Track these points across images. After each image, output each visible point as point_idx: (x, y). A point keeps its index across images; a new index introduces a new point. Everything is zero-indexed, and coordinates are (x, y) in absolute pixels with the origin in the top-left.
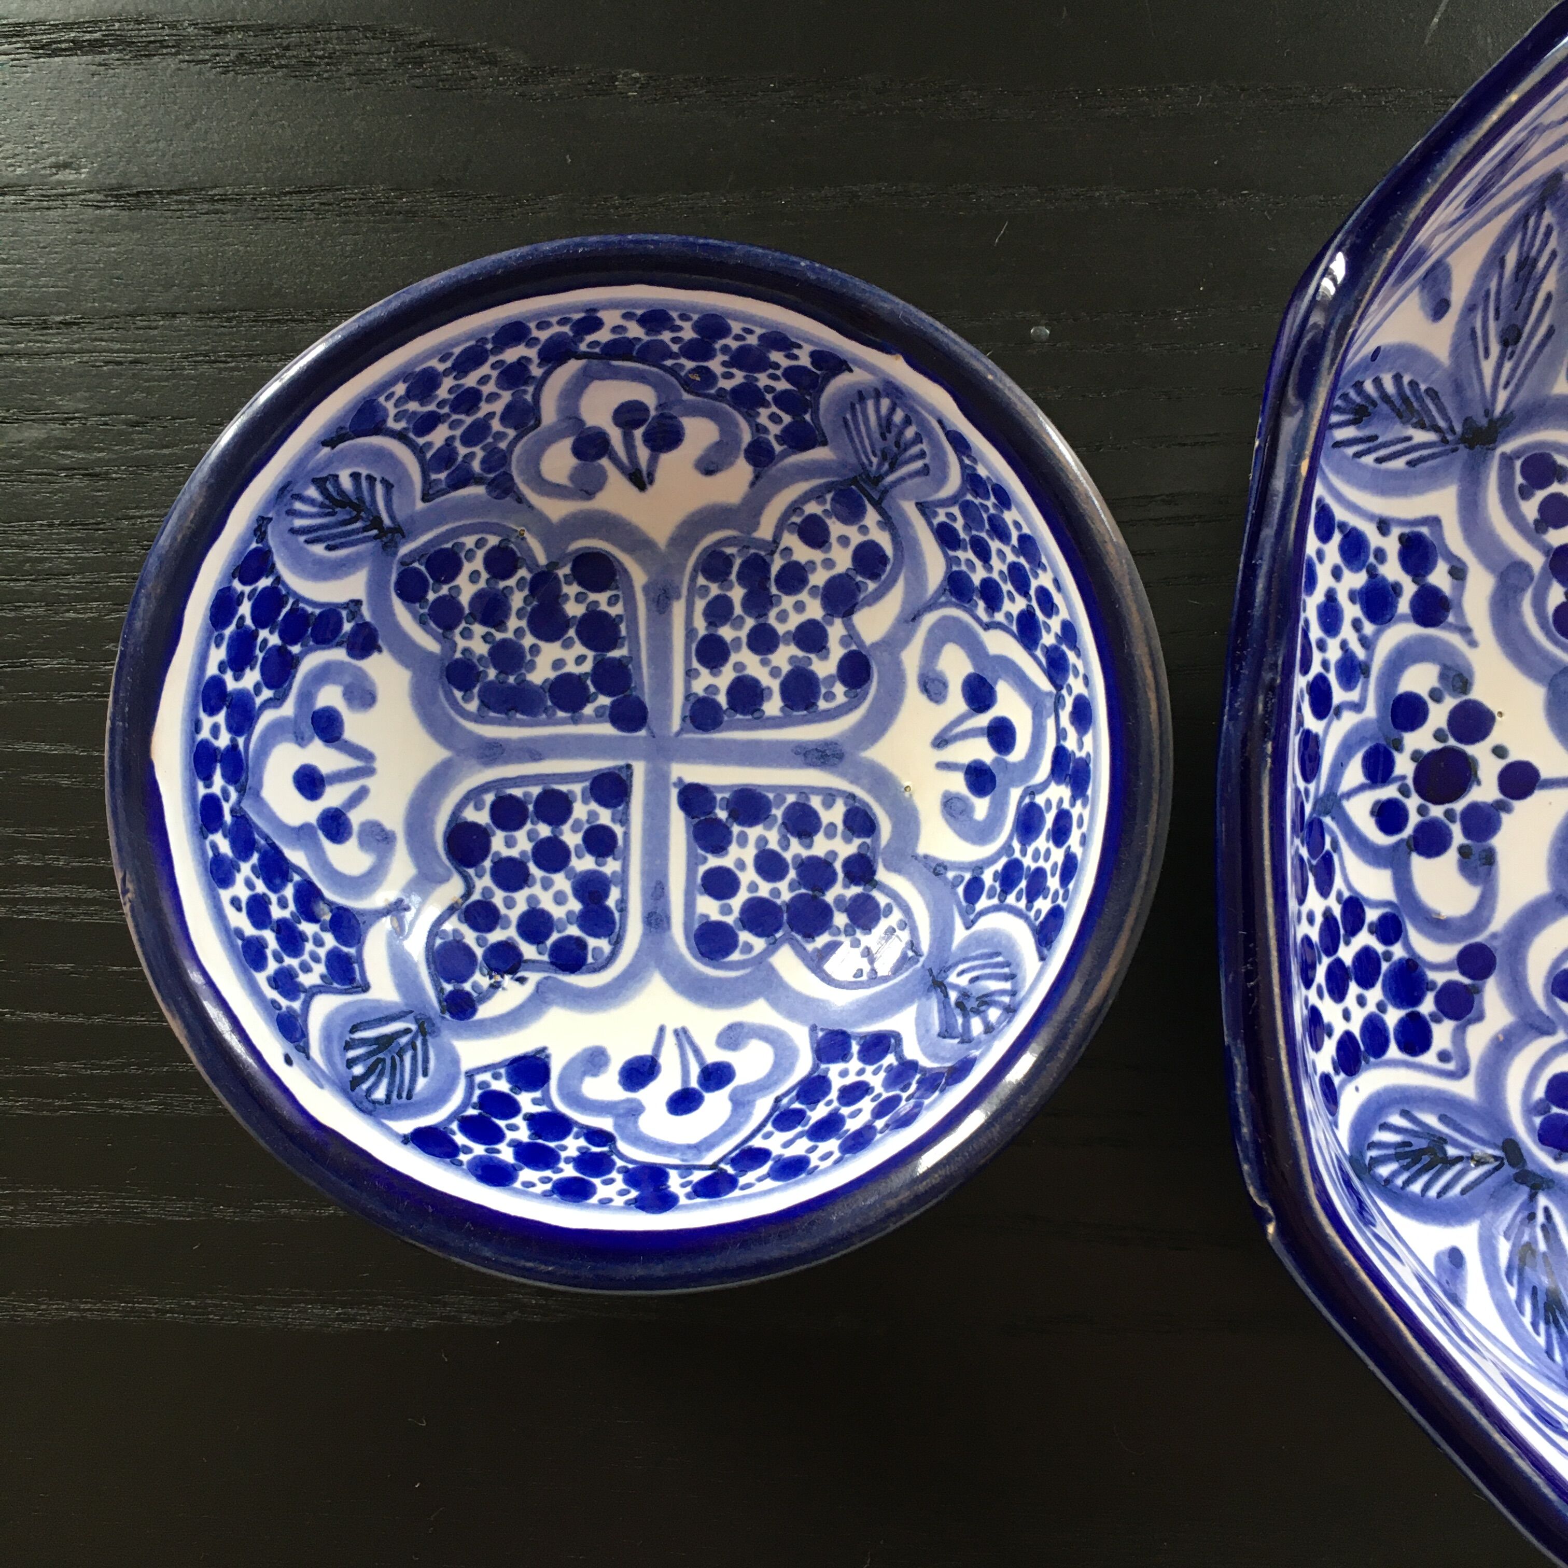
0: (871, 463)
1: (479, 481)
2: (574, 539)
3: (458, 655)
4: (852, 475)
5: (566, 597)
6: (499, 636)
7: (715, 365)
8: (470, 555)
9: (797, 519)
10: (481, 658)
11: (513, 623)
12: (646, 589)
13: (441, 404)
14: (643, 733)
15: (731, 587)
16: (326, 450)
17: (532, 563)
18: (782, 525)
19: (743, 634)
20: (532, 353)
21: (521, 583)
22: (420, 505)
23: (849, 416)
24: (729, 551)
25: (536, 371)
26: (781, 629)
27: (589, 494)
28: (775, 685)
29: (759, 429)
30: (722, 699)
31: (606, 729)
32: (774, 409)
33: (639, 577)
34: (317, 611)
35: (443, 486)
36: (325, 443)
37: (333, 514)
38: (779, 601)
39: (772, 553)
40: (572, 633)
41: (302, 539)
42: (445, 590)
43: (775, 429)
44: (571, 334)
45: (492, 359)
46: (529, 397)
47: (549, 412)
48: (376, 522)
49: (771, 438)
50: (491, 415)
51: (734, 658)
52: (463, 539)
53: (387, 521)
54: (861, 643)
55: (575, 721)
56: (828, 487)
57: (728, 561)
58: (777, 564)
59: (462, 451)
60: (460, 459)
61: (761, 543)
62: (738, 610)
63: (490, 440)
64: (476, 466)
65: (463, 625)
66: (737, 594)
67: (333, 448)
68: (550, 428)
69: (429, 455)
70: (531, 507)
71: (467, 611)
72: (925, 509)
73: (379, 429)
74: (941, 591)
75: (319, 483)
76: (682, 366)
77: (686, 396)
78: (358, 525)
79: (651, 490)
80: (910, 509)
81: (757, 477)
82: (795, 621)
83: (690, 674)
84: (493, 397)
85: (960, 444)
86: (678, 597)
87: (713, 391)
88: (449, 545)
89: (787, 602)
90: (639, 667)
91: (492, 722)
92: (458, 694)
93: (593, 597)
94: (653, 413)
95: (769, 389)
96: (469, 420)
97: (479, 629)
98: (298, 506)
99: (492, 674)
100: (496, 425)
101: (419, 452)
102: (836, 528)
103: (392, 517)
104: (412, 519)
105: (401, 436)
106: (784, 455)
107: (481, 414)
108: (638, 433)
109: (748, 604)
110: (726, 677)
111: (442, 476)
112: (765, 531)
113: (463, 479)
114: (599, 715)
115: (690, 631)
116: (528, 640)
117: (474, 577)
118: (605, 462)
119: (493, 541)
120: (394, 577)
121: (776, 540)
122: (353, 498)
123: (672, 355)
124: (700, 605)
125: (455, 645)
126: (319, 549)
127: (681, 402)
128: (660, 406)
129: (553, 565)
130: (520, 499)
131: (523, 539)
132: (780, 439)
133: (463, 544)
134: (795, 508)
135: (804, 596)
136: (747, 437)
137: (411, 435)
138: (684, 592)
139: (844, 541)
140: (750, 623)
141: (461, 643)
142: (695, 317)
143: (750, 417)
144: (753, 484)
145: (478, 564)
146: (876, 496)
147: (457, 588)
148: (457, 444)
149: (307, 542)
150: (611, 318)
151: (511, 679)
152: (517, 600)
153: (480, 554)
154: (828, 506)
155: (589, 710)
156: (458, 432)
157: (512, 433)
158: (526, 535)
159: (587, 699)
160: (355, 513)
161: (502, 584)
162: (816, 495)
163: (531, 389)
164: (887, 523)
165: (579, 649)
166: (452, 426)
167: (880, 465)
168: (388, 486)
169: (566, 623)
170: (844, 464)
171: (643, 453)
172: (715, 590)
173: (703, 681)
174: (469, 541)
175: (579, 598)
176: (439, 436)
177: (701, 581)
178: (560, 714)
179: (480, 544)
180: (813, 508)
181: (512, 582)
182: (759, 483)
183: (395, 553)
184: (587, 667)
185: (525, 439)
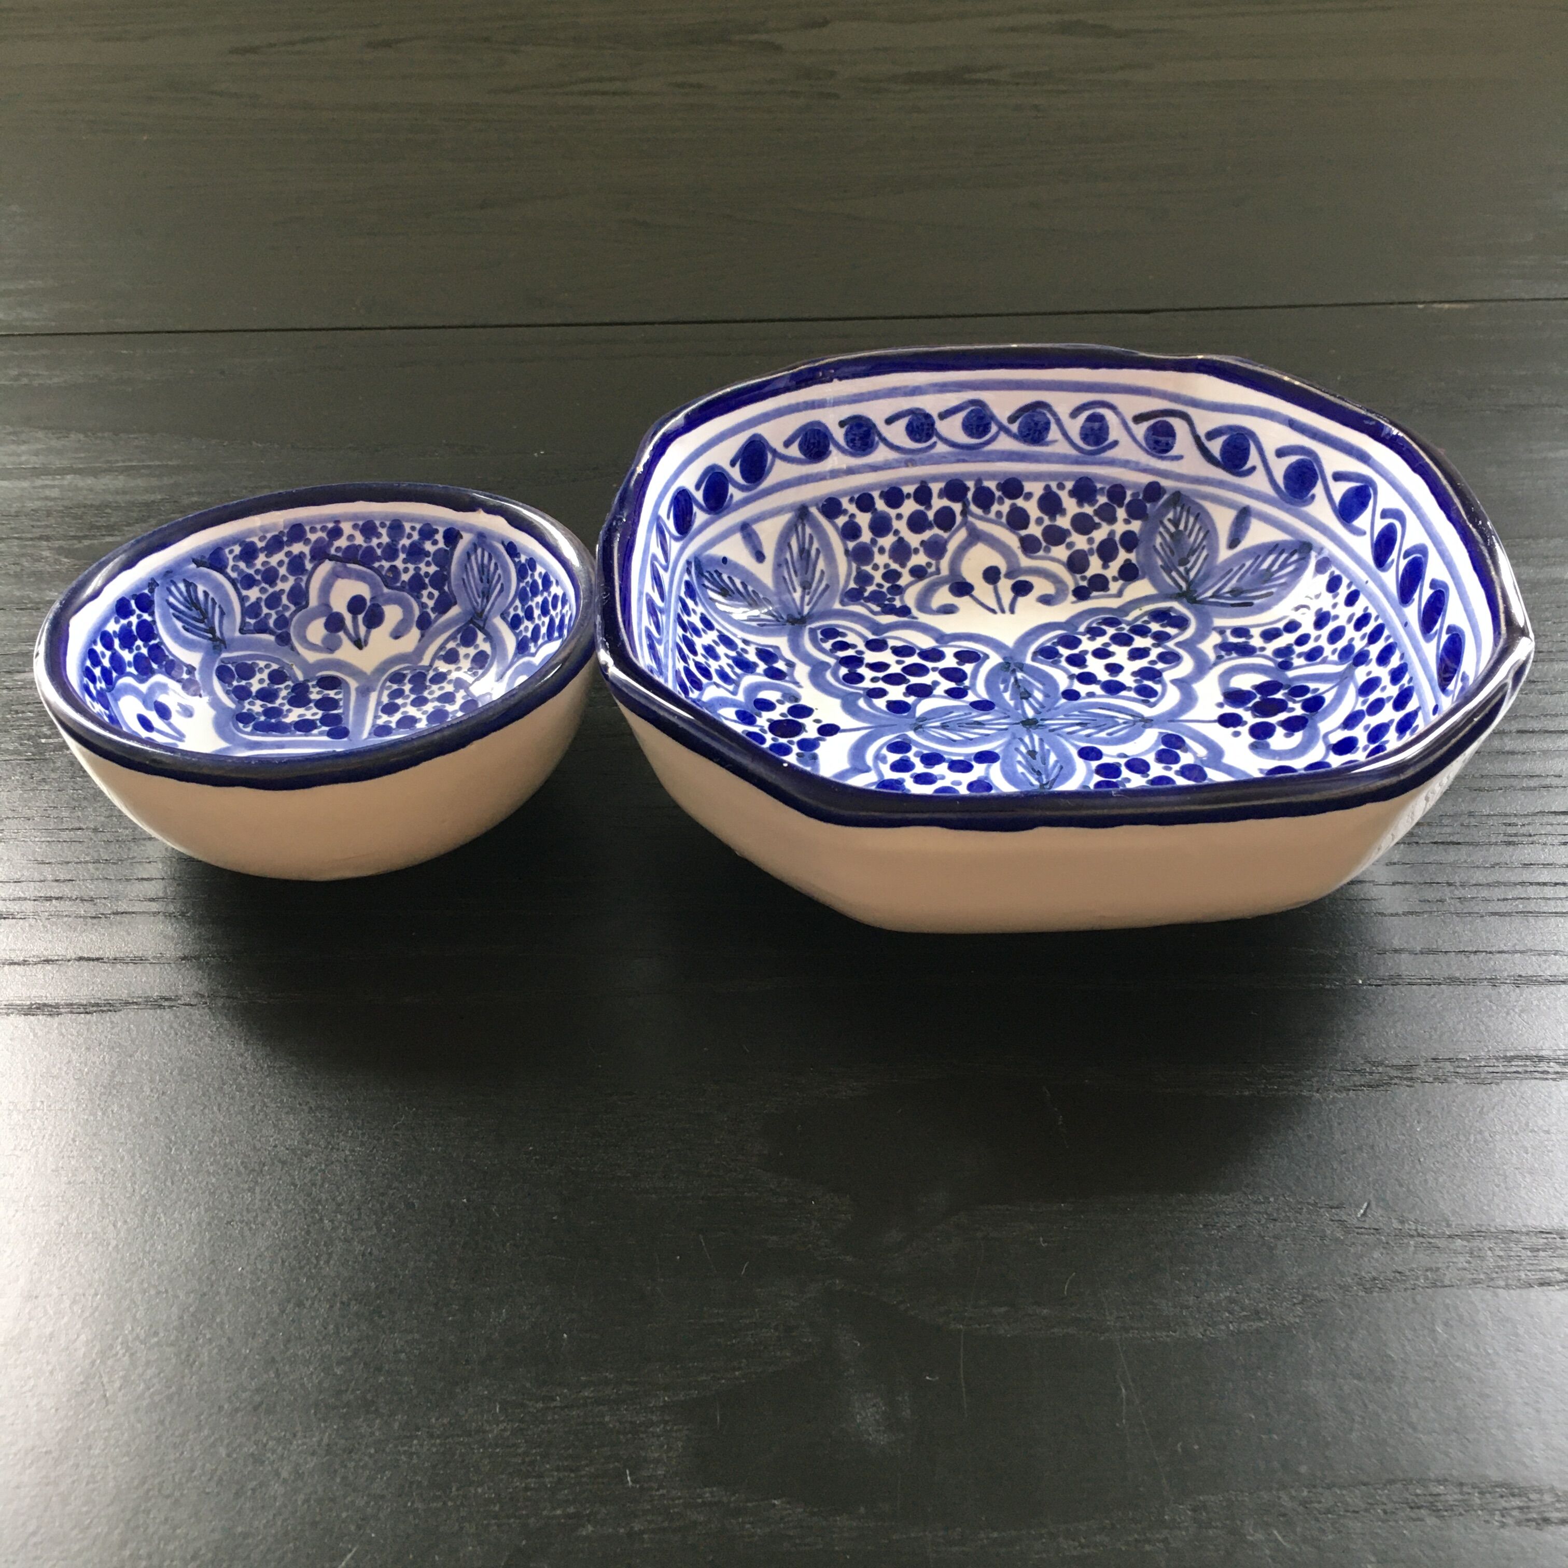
0: (477, 603)
1: (271, 632)
2: (321, 671)
3: (245, 711)
4: (469, 618)
5: (312, 692)
6: (270, 705)
7: (399, 563)
8: (261, 670)
9: (443, 653)
10: (258, 713)
11: (279, 701)
12: (357, 689)
13: (257, 571)
14: (345, 739)
15: (404, 685)
16: (193, 566)
17: (294, 678)
18: (435, 657)
19: (409, 701)
20: (306, 550)
21: (286, 687)
22: (237, 634)
23: (465, 577)
24: (405, 672)
25: (309, 566)
26: (430, 697)
27: (331, 650)
28: (424, 717)
29: (423, 606)
30: (393, 725)
31: (325, 738)
32: (430, 589)
33: (353, 684)
34: (171, 657)
35: (252, 628)
36: (194, 561)
37: (190, 609)
38: (430, 687)
39: (428, 671)
40: (312, 705)
41: (172, 611)
42: (243, 683)
43: (431, 603)
44: (327, 539)
45: (286, 549)
46: (303, 584)
47: (314, 600)
48: (212, 630)
49: (429, 611)
50: (282, 591)
51: (402, 710)
52: (258, 662)
53: (218, 634)
54: (473, 695)
55: (306, 735)
56: (458, 631)
57: (404, 676)
58: (431, 674)
59: (265, 611)
60: (263, 615)
61: (423, 667)
62: (407, 692)
63: (280, 608)
64: (271, 622)
65: (251, 699)
66: (407, 687)
67: (198, 566)
68: (313, 609)
69: (247, 604)
70: (298, 654)
71: (254, 694)
72: (503, 616)
73: (221, 569)
74: (515, 655)
75: (188, 585)
76: (381, 566)
77: (386, 590)
78: (202, 625)
79: (365, 649)
80: (498, 622)
81: (422, 636)
82: (438, 693)
83: (376, 717)
84: (284, 579)
85: (512, 549)
86: (374, 690)
87: (398, 584)
88: (250, 662)
89: (435, 687)
90: (348, 716)
91: (258, 735)
92: (241, 725)
93: (326, 692)
94: (368, 604)
95: (427, 574)
96: (271, 590)
97: (259, 703)
98: (173, 589)
99: (262, 718)
100: (285, 600)
101: (242, 599)
102: (462, 651)
103: (222, 633)
104: (233, 640)
105: (233, 582)
106: (437, 619)
107: (277, 589)
108: (360, 617)
109: (412, 691)
110: (398, 716)
111: (252, 621)
112: (426, 662)
113: (262, 628)
114: (321, 734)
115: (379, 702)
116: (287, 707)
117: (261, 681)
118: (341, 634)
119: (275, 666)
120: (216, 665)
121: (431, 666)
122: (203, 606)
123: (379, 559)
124: (386, 693)
125: (244, 707)
126: (179, 625)
127: (383, 594)
128: (372, 599)
129: (306, 681)
130: (293, 648)
131: (292, 669)
132: (433, 609)
133: (257, 665)
134: (442, 647)
135: (444, 684)
136: (417, 613)
137: (239, 586)
138: (378, 688)
139: (467, 656)
140: (413, 697)
141: (247, 706)
142: (388, 523)
143: (418, 598)
144: (420, 640)
145: (265, 675)
146: (481, 624)
147: (251, 685)
148: (263, 604)
149: (174, 615)
150: (347, 528)
151: (273, 721)
152: (284, 693)
153: (267, 671)
154: (458, 641)
155: (315, 732)
156: (264, 597)
157: (293, 608)
158: (294, 667)
159: (315, 727)
160: (201, 617)
161: (276, 687)
162: (452, 638)
163: (305, 578)
164: (489, 638)
165: (315, 710)
166: (263, 590)
167: (482, 601)
168: (222, 614)
169: (310, 701)
170: (465, 613)
171: (362, 630)
172: (395, 687)
173: (384, 719)
174: (262, 664)
175: (318, 693)
176: (253, 594)
177: (388, 684)
178: (298, 733)
179: (267, 666)
180: (451, 645)
181: (282, 686)
182: (425, 639)
183: (220, 654)
184: (318, 717)
185: (299, 614)
